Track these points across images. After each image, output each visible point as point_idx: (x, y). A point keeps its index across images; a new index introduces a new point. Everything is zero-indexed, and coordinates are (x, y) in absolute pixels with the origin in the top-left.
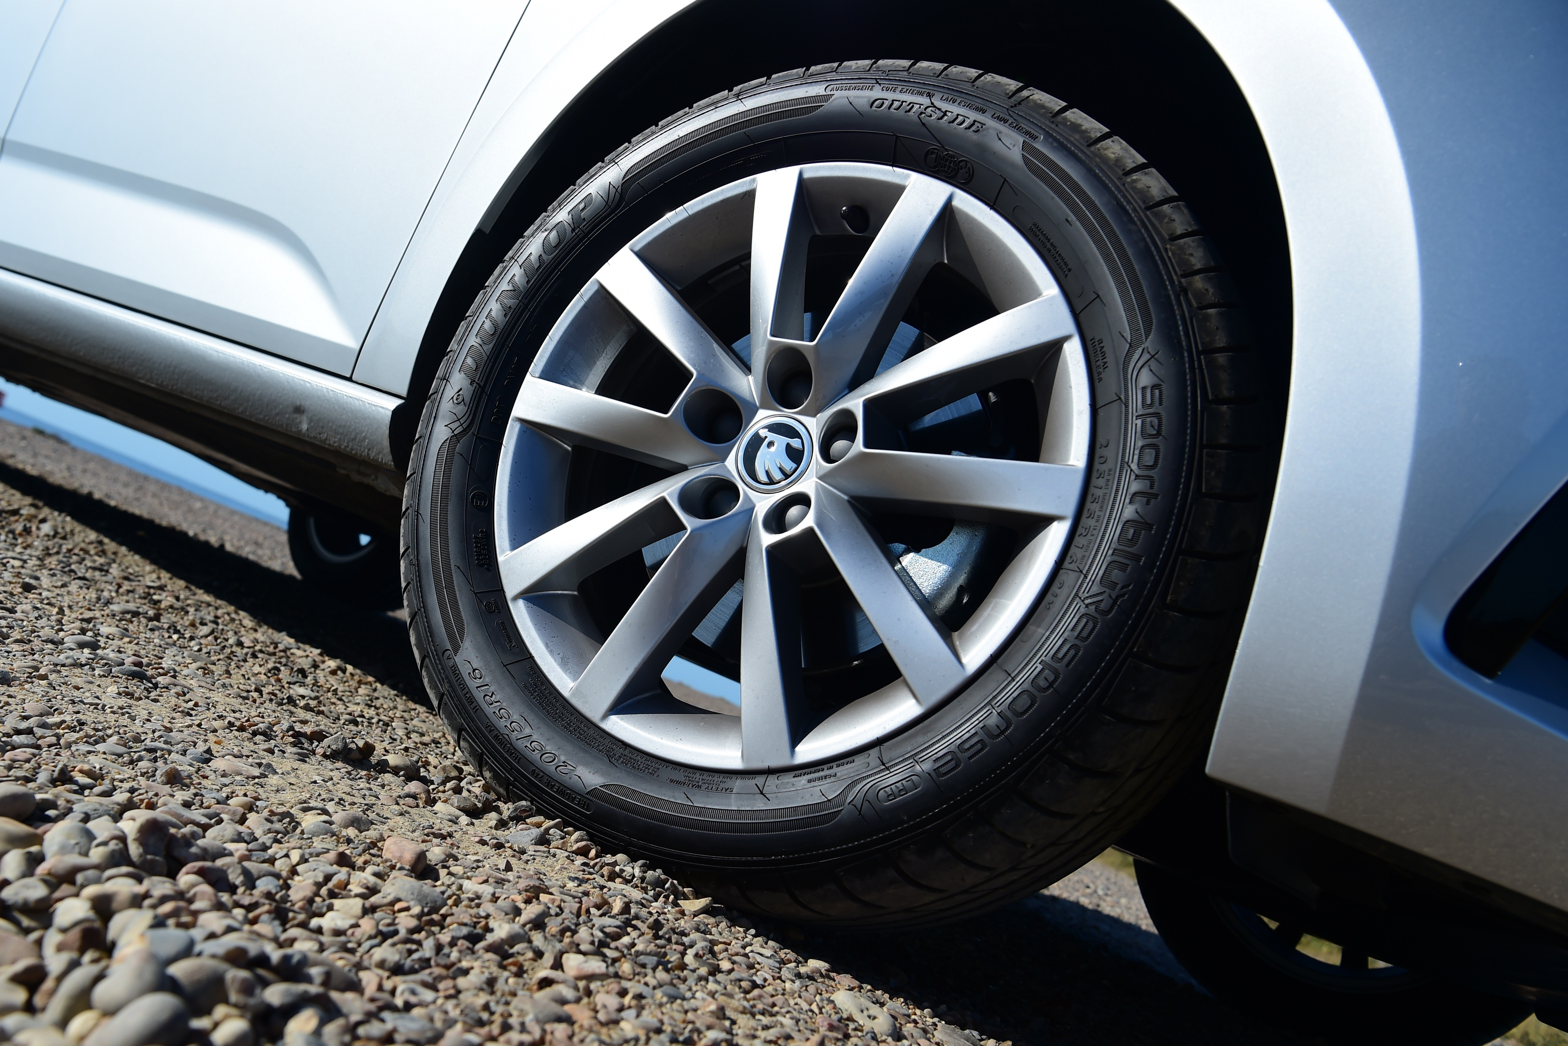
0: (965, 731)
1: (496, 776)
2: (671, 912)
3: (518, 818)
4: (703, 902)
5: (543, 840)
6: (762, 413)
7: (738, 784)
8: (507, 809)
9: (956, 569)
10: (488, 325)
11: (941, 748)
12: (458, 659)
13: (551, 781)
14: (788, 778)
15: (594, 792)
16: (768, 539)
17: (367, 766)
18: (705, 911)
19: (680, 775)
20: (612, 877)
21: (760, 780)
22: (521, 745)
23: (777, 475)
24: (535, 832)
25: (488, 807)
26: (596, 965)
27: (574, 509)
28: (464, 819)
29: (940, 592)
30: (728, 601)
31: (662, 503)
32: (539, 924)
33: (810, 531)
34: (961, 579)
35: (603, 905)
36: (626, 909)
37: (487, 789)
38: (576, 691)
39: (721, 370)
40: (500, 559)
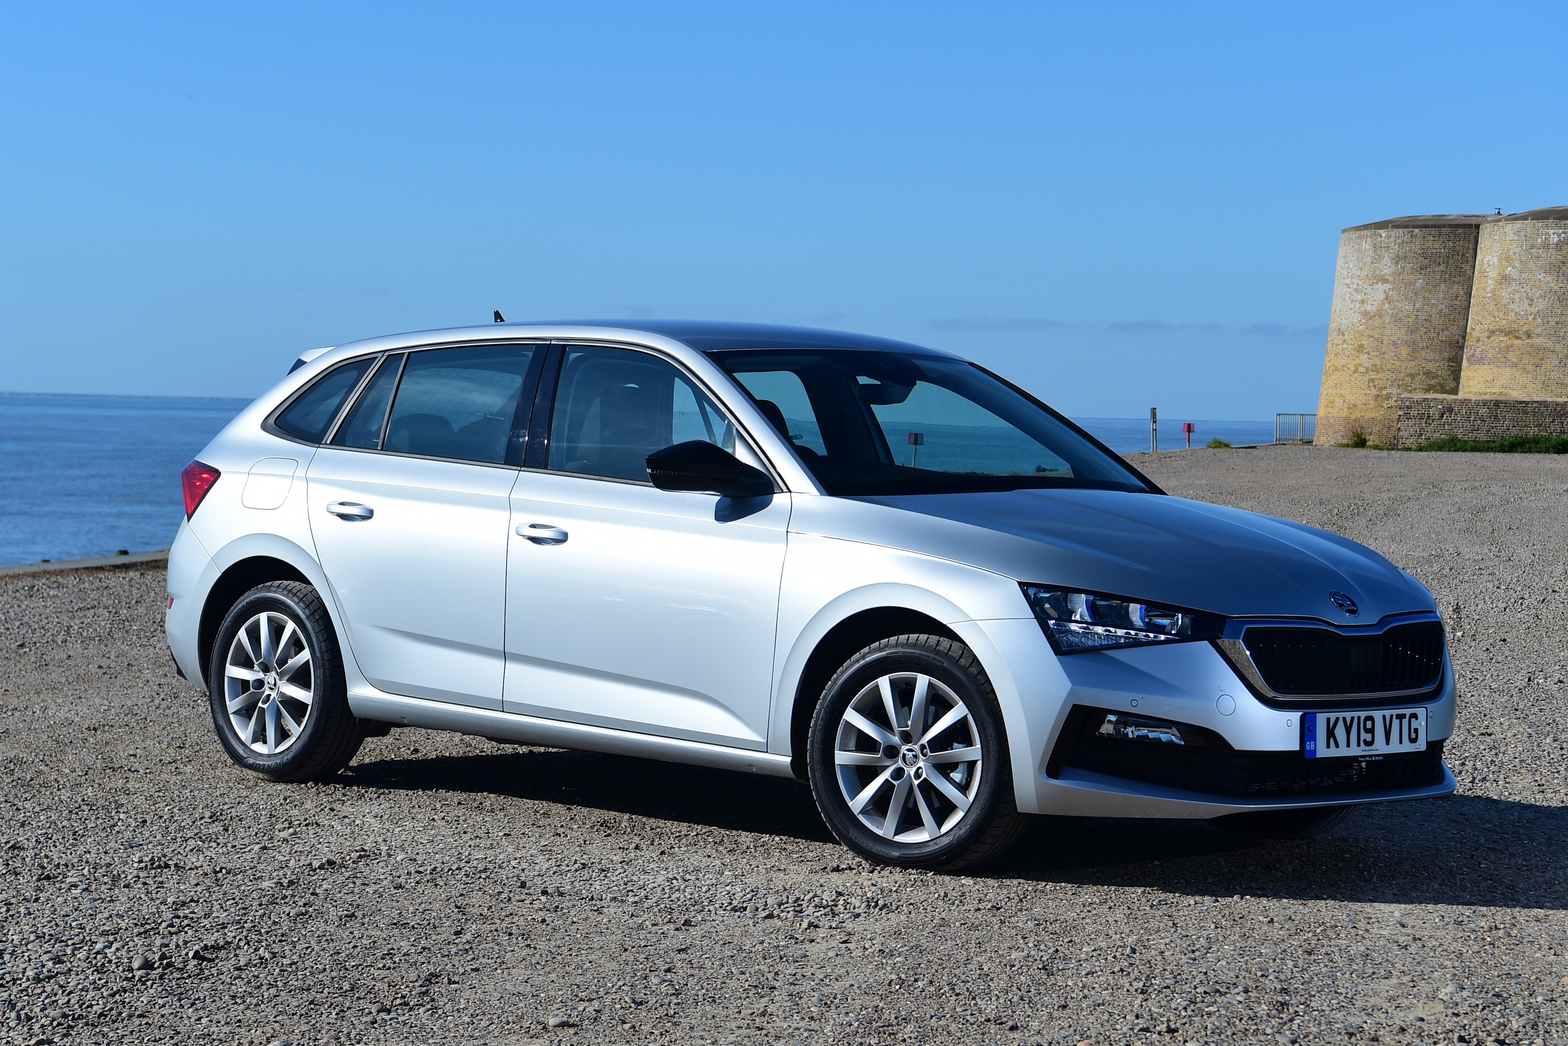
0: (974, 816)
1: (872, 861)
2: (925, 877)
3: (882, 869)
4: (932, 873)
5: (891, 872)
6: (903, 747)
7: (931, 843)
8: (878, 868)
9: (963, 774)
10: (818, 740)
11: (970, 822)
12: (850, 835)
13: (887, 858)
14: (941, 838)
15: (898, 857)
16: (916, 782)
17: (841, 871)
18: (933, 875)
19: (917, 846)
20: (910, 875)
21: (935, 841)
22: (876, 852)
23: (913, 763)
24: (889, 871)
25: (874, 870)
26: (912, 889)
27: (864, 785)
28: (870, 874)
29: (962, 781)
30: (912, 800)
31: (887, 780)
32: (899, 886)
33: (925, 778)
34: (966, 776)
35: (910, 880)
36: (915, 879)
37: (870, 866)
38: (884, 834)
39: (888, 738)
40: (849, 805)
